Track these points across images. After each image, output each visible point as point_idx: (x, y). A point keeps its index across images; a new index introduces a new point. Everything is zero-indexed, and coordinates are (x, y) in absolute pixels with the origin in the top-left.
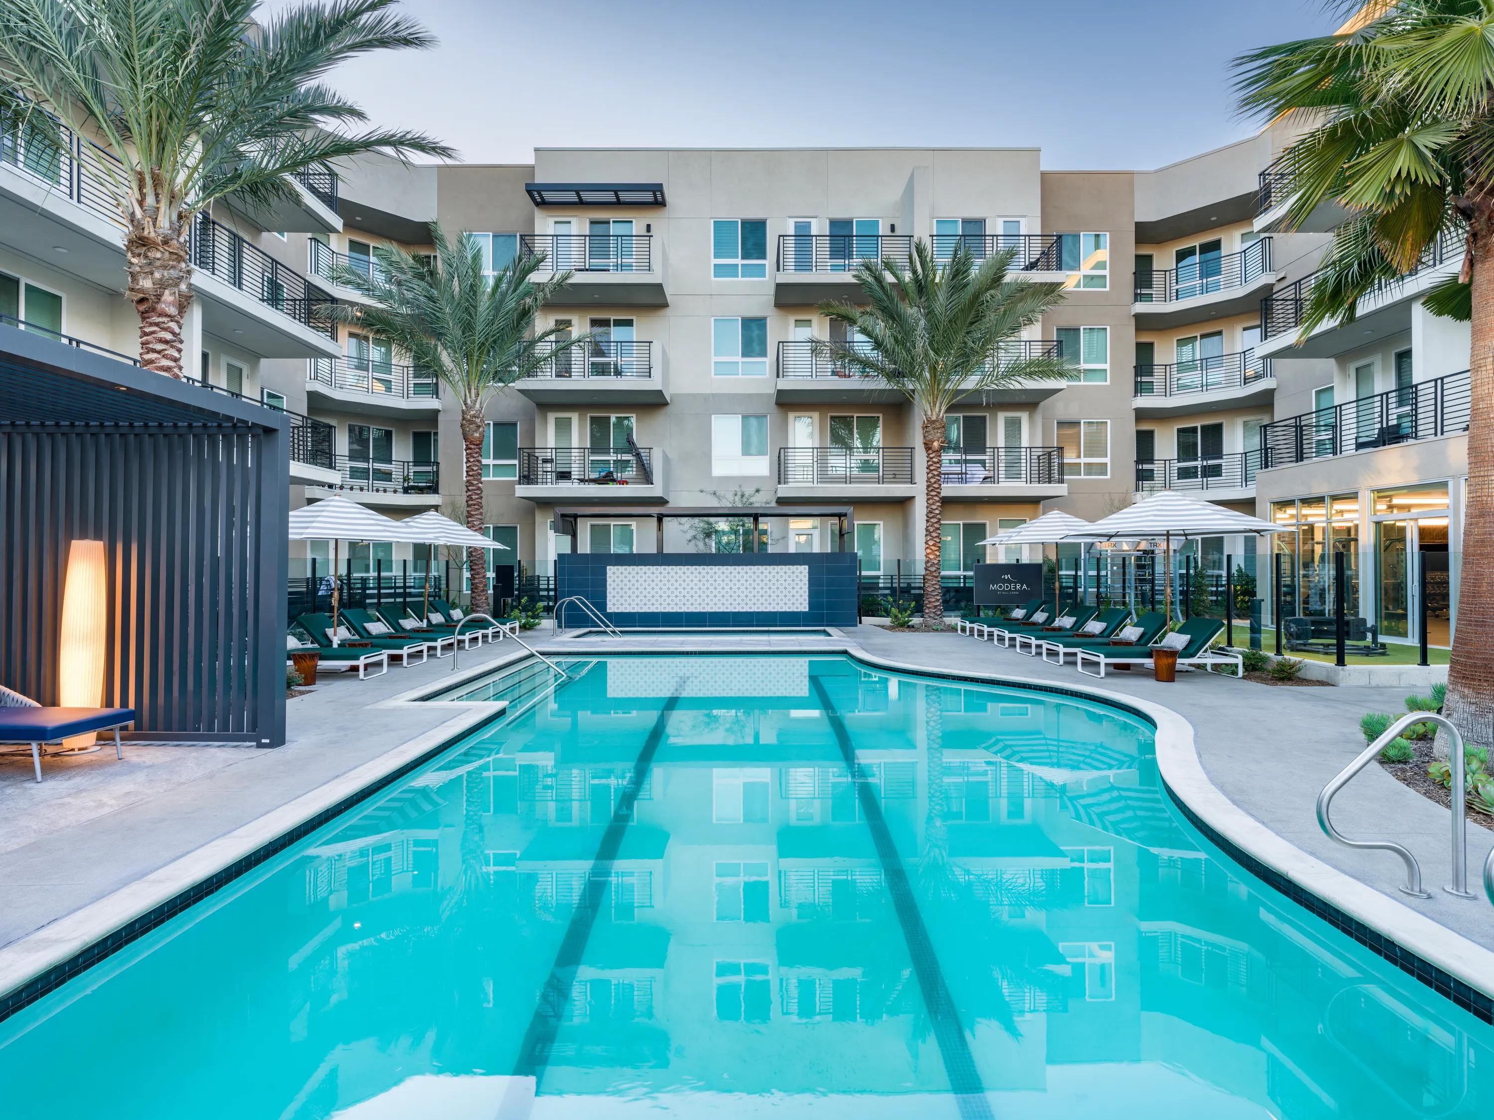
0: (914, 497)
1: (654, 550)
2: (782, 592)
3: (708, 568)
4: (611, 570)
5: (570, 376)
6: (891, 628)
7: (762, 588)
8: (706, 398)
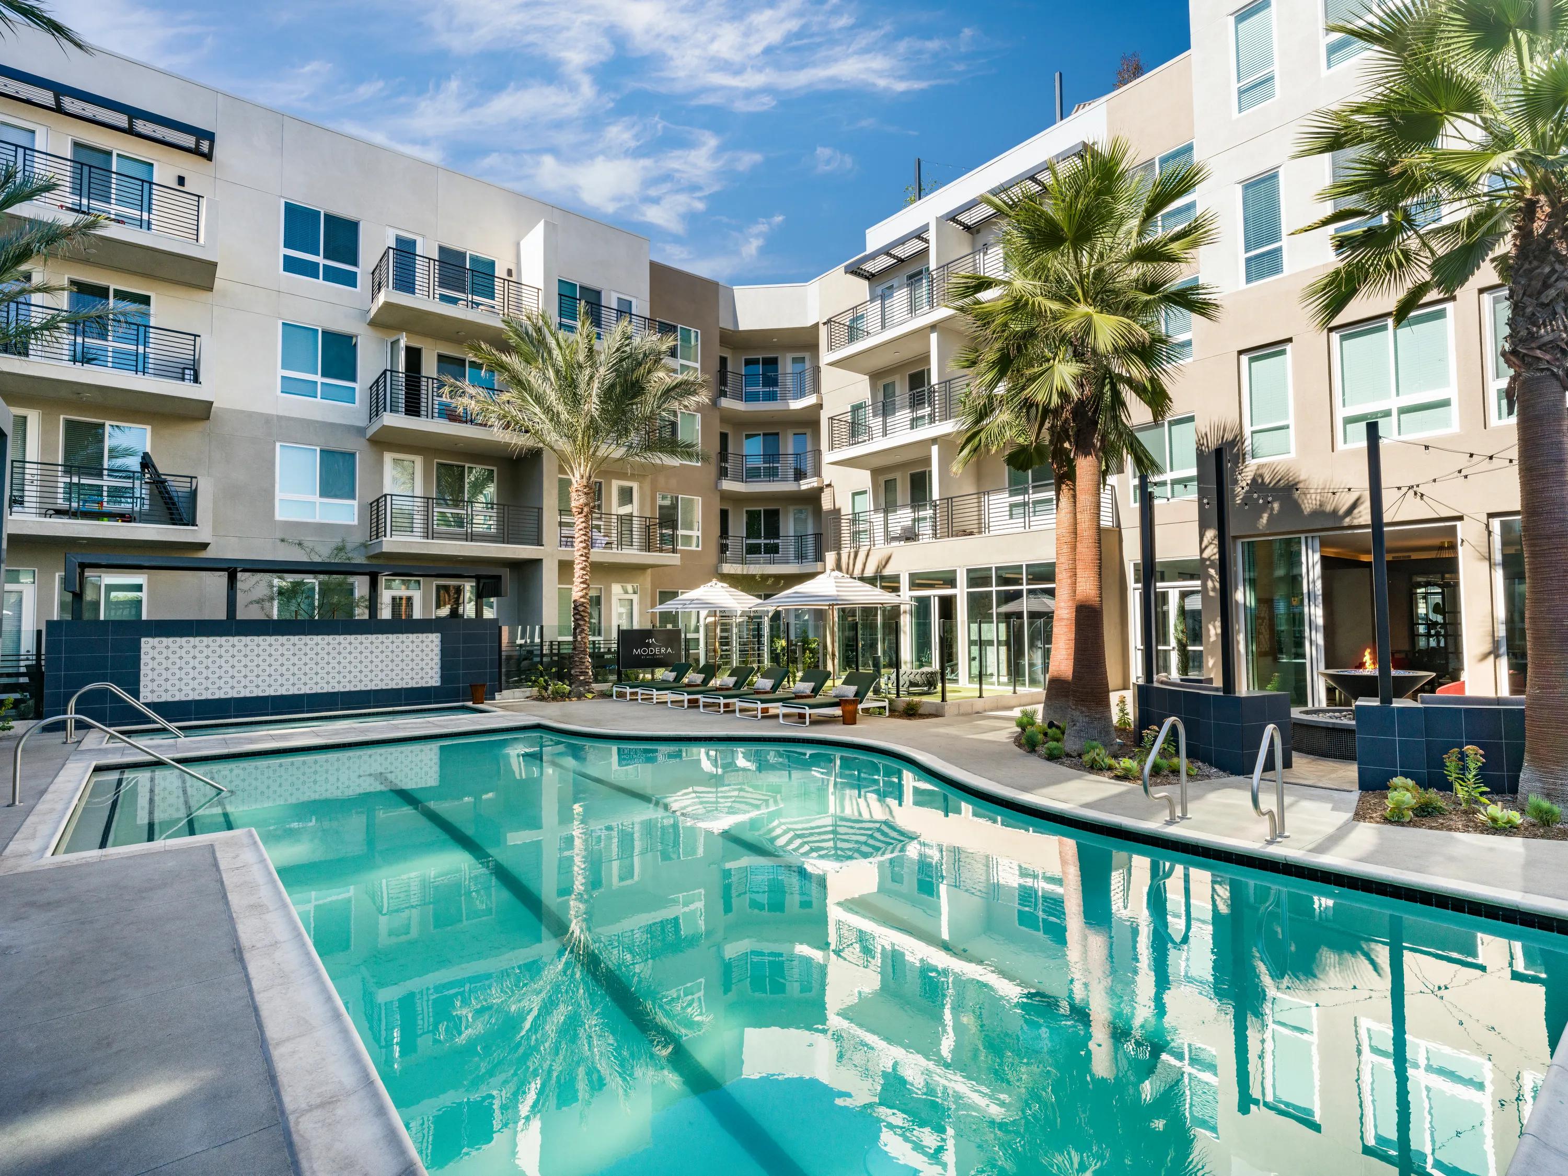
0: (541, 560)
1: (222, 616)
2: (407, 665)
3: (306, 639)
4: (147, 644)
5: (27, 355)
6: (537, 699)
7: (382, 661)
8: (267, 420)
